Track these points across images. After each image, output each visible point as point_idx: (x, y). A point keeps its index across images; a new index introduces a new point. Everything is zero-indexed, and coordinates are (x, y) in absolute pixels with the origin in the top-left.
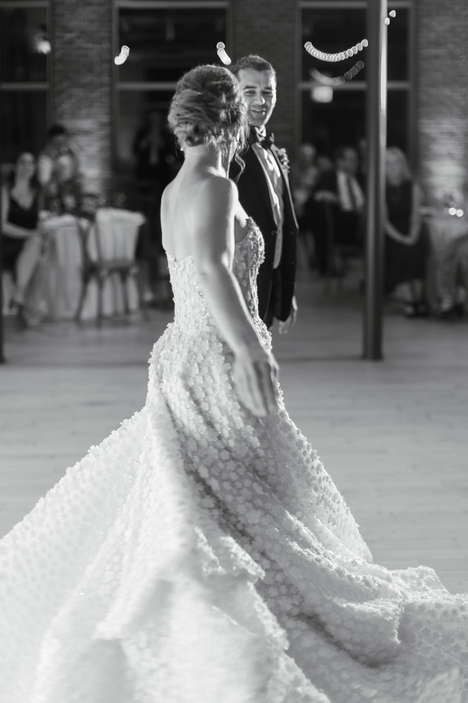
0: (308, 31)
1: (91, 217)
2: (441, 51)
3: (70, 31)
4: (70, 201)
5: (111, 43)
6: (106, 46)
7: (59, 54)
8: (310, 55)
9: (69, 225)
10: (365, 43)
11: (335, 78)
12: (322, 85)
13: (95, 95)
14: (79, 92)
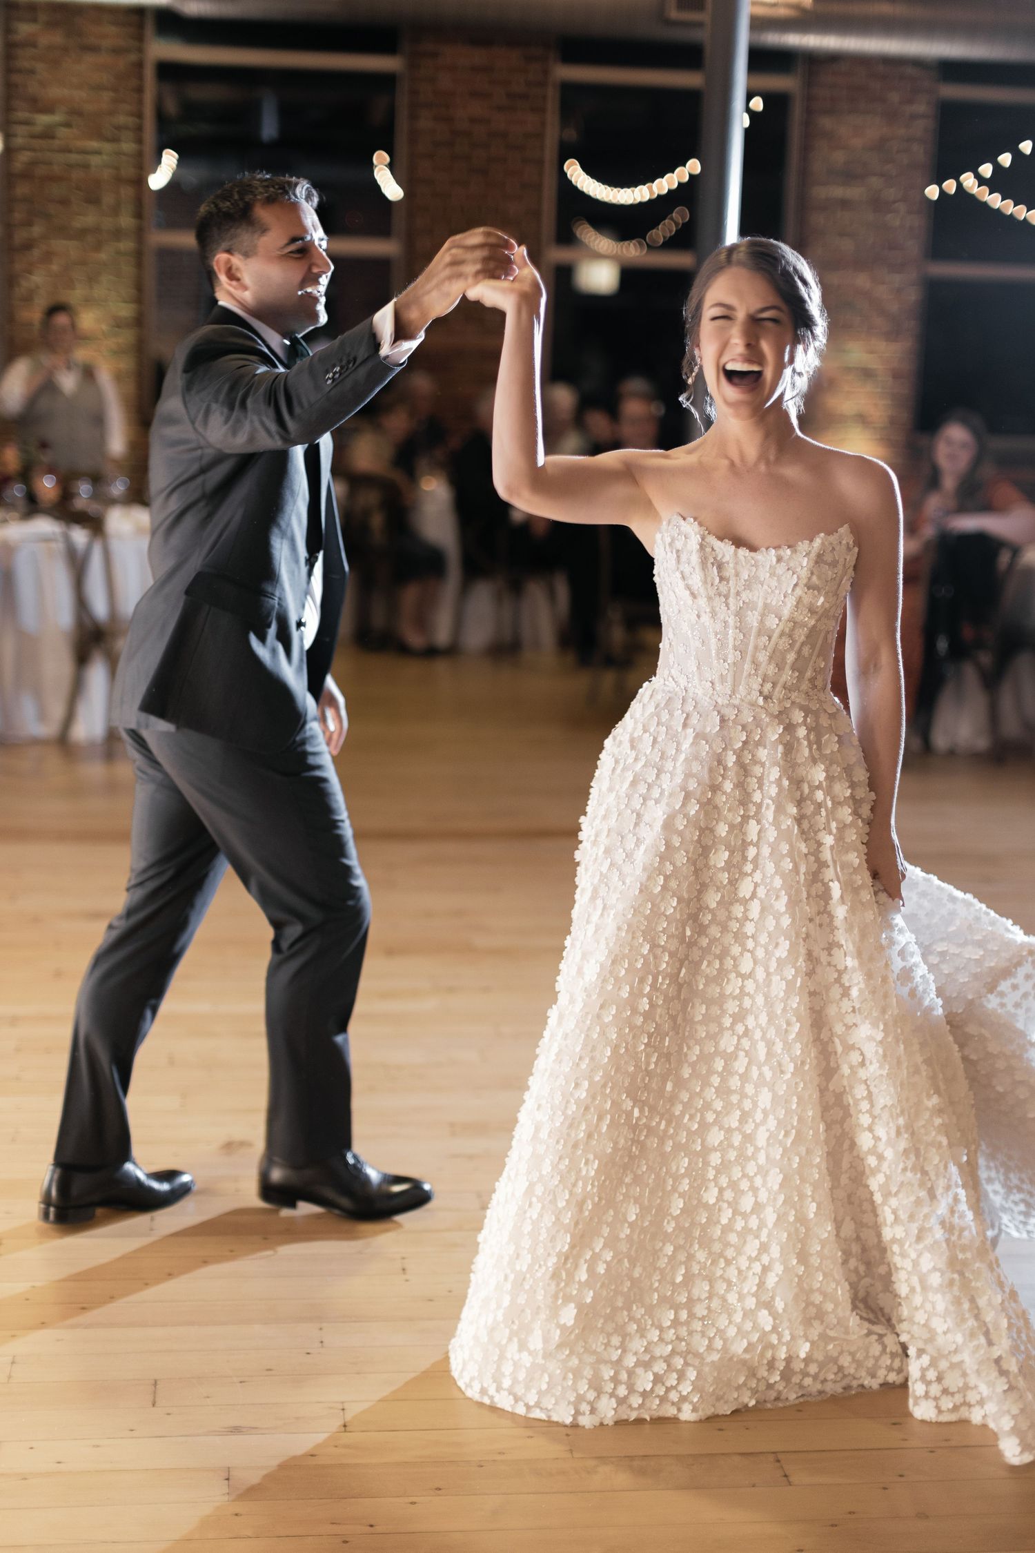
0: (572, 135)
1: (95, 524)
2: (853, 192)
3: (48, 109)
4: (47, 485)
5: (140, 141)
6: (128, 146)
7: (23, 158)
8: (576, 188)
9: (47, 539)
10: (694, 166)
11: (626, 243)
12: (598, 256)
13: (103, 256)
14: (68, 248)
